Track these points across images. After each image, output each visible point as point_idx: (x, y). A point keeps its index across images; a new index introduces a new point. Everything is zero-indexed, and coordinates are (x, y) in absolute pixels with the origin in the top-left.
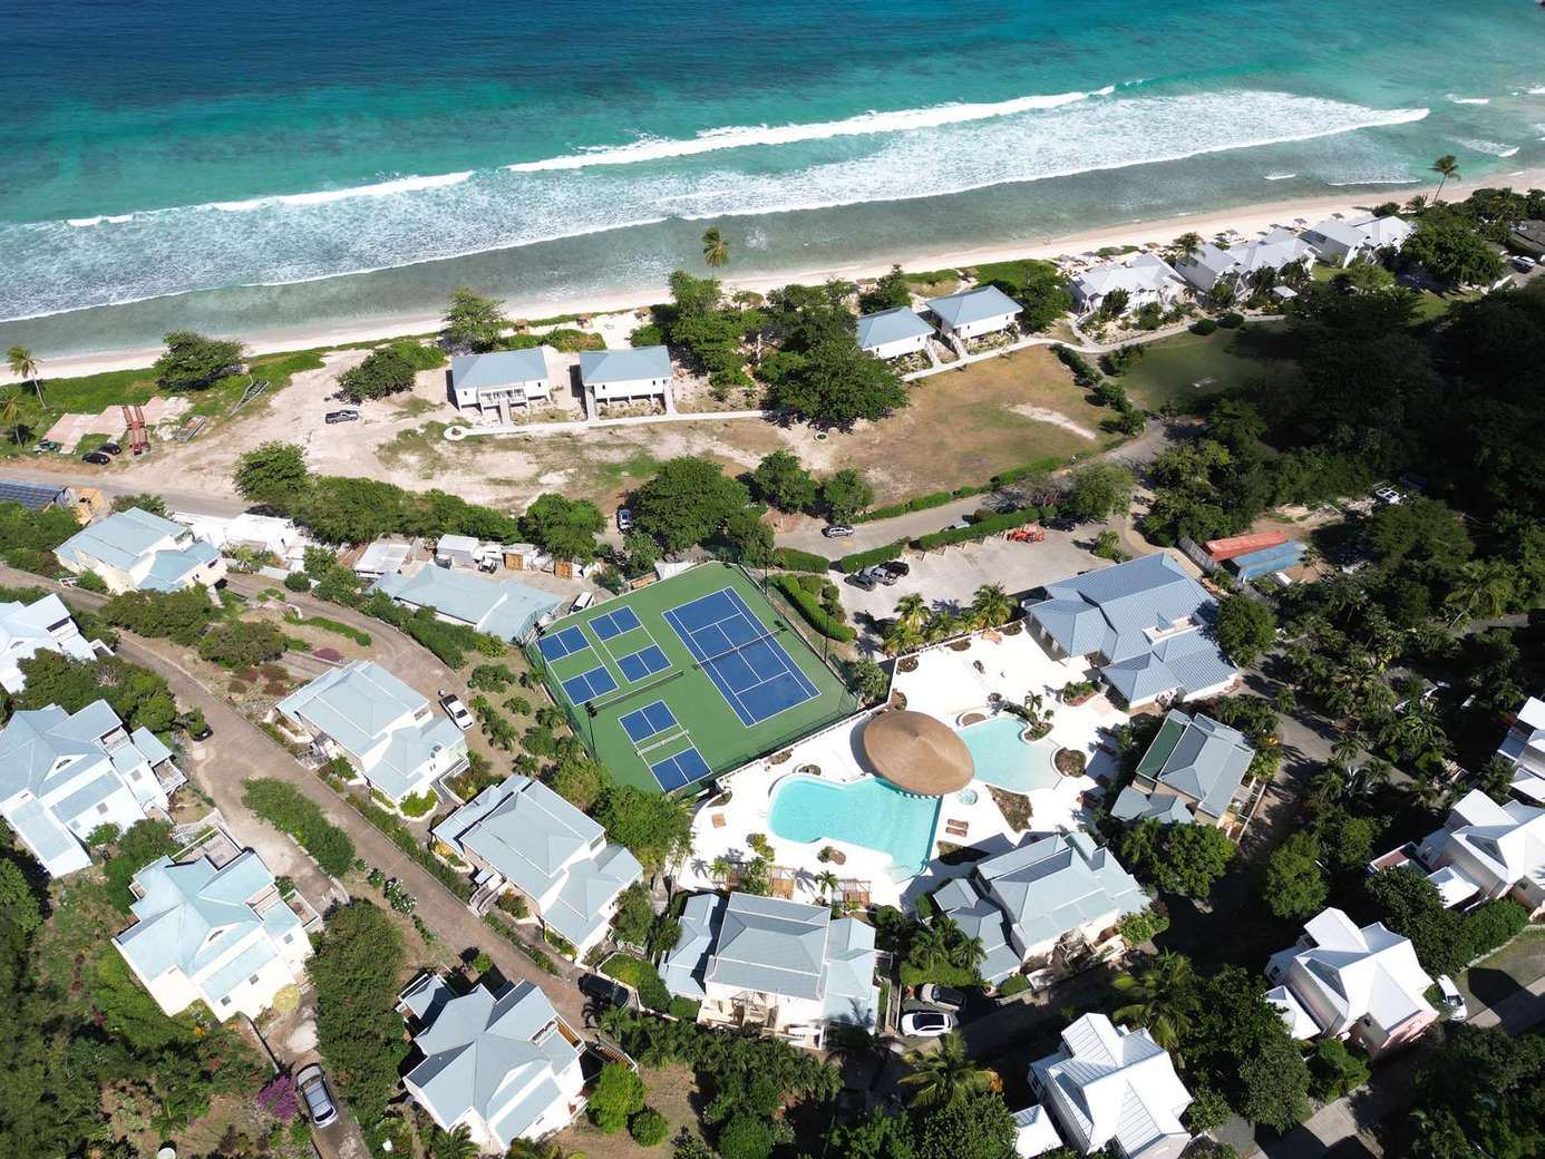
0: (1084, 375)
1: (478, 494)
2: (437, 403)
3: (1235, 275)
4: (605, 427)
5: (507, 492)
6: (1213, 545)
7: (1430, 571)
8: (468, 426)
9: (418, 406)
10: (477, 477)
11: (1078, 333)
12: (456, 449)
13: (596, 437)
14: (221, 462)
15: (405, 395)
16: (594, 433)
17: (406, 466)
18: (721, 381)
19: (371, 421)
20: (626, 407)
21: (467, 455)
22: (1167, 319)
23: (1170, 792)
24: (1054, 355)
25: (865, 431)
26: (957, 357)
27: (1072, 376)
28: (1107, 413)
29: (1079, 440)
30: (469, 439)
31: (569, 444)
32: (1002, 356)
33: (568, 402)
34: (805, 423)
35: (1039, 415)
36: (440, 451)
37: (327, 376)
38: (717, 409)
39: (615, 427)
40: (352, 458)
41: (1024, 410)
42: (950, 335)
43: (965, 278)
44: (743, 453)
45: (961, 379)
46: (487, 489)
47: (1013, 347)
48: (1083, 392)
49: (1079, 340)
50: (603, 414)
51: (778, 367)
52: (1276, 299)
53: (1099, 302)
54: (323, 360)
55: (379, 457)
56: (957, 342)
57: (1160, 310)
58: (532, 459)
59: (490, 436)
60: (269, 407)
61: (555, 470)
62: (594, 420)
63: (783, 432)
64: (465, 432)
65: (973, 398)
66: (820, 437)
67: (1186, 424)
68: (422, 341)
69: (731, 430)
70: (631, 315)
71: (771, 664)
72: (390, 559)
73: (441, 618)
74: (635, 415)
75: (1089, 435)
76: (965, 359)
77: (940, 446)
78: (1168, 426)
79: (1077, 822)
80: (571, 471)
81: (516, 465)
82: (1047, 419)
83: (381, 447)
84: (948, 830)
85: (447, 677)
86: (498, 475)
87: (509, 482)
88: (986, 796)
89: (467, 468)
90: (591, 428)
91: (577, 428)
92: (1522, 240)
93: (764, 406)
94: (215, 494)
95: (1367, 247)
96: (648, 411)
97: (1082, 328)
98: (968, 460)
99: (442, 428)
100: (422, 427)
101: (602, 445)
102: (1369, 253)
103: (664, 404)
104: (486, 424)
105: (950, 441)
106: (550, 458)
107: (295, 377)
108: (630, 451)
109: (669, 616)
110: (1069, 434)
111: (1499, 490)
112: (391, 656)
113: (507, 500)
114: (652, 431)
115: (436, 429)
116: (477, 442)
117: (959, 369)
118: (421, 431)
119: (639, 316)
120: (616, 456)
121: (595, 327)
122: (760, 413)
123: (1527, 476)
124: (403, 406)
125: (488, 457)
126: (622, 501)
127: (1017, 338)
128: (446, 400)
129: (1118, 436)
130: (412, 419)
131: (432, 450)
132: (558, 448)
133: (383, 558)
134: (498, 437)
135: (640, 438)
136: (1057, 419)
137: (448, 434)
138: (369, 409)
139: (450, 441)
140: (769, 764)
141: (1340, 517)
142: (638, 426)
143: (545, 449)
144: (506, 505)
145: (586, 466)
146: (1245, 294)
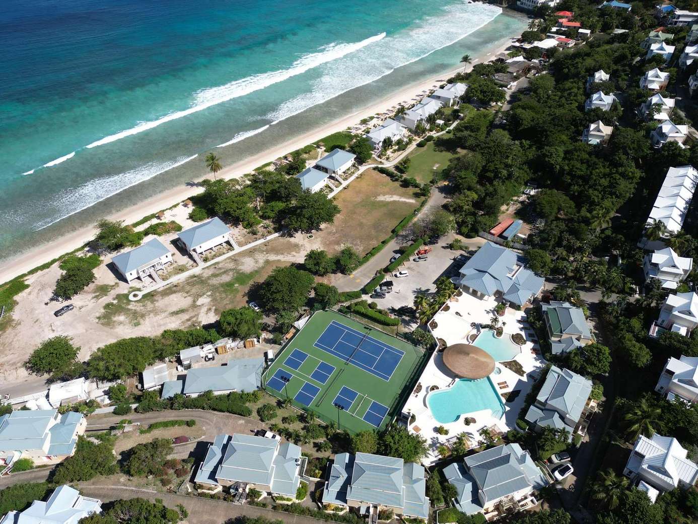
0: (394, 177)
1: (170, 323)
2: (114, 284)
3: (422, 120)
4: (211, 265)
5: (185, 316)
6: (492, 231)
7: (580, 218)
8: (139, 290)
9: (103, 290)
10: (163, 315)
11: (379, 160)
12: (141, 304)
13: (209, 272)
14: (8, 362)
15: (92, 286)
16: (206, 271)
17: (121, 323)
18: (249, 225)
19: (82, 307)
20: (213, 253)
21: (150, 306)
22: (407, 144)
23: (568, 336)
24: (376, 172)
25: (326, 228)
26: (341, 184)
27: (388, 178)
28: (411, 190)
29: (410, 205)
30: (144, 296)
31: (197, 280)
32: (357, 178)
33: (184, 260)
34: (300, 232)
35: (388, 198)
36: (133, 308)
37: (36, 291)
38: (256, 239)
39: (215, 264)
40: (87, 331)
41: (381, 198)
42: (333, 175)
43: (318, 147)
44: (283, 256)
45: (348, 193)
46: (173, 318)
47: (360, 172)
48: (397, 184)
49: (381, 162)
50: (206, 260)
51: (273, 211)
52: (438, 126)
53: (381, 144)
54: (26, 283)
55: (102, 324)
56: (337, 177)
57: (403, 141)
58: (185, 295)
59: (155, 291)
60: (13, 320)
61: (201, 296)
62: (202, 265)
63: (292, 240)
64: (140, 294)
65: (358, 200)
66: (310, 237)
67: (443, 185)
68: (77, 254)
69: (269, 247)
70: (180, 207)
71: (377, 349)
72: (159, 375)
73: (216, 393)
74: (220, 255)
75: (412, 201)
76: (345, 184)
77: (361, 225)
78: (438, 188)
79: (538, 362)
80: (209, 293)
81: (178, 301)
82: (392, 199)
83: (99, 318)
84: (501, 388)
85: (247, 422)
86: (175, 309)
87: (182, 311)
88: (502, 367)
89: (155, 312)
90: (203, 269)
91: (196, 271)
92: (499, 82)
93: (276, 230)
94: (18, 381)
95: (456, 97)
96: (225, 251)
97: (379, 157)
98: (376, 226)
99: (126, 296)
100: (114, 299)
101: (215, 275)
102: (457, 99)
103: (230, 245)
104: (148, 286)
105: (364, 221)
106: (194, 291)
107: (17, 298)
108: (231, 273)
109: (316, 345)
110: (405, 203)
111: (568, 179)
112: (209, 425)
113: (188, 320)
114: (234, 259)
115: (123, 298)
116: (150, 296)
117: (345, 188)
118: (115, 302)
119: (186, 205)
120: (226, 278)
121: (167, 218)
122: (277, 235)
123: (576, 172)
124: (95, 292)
125: (161, 303)
126: (246, 299)
127: (358, 168)
128: (117, 281)
129: (423, 198)
130: (105, 297)
131: (129, 310)
132: (193, 285)
133: (156, 376)
134: (160, 290)
135: (231, 265)
136: (396, 198)
137: (131, 297)
138: (77, 300)
139: (135, 301)
140: (416, 394)
141: (519, 205)
142: (225, 260)
143: (188, 288)
144: (189, 323)
145: (214, 289)
146: (428, 126)
